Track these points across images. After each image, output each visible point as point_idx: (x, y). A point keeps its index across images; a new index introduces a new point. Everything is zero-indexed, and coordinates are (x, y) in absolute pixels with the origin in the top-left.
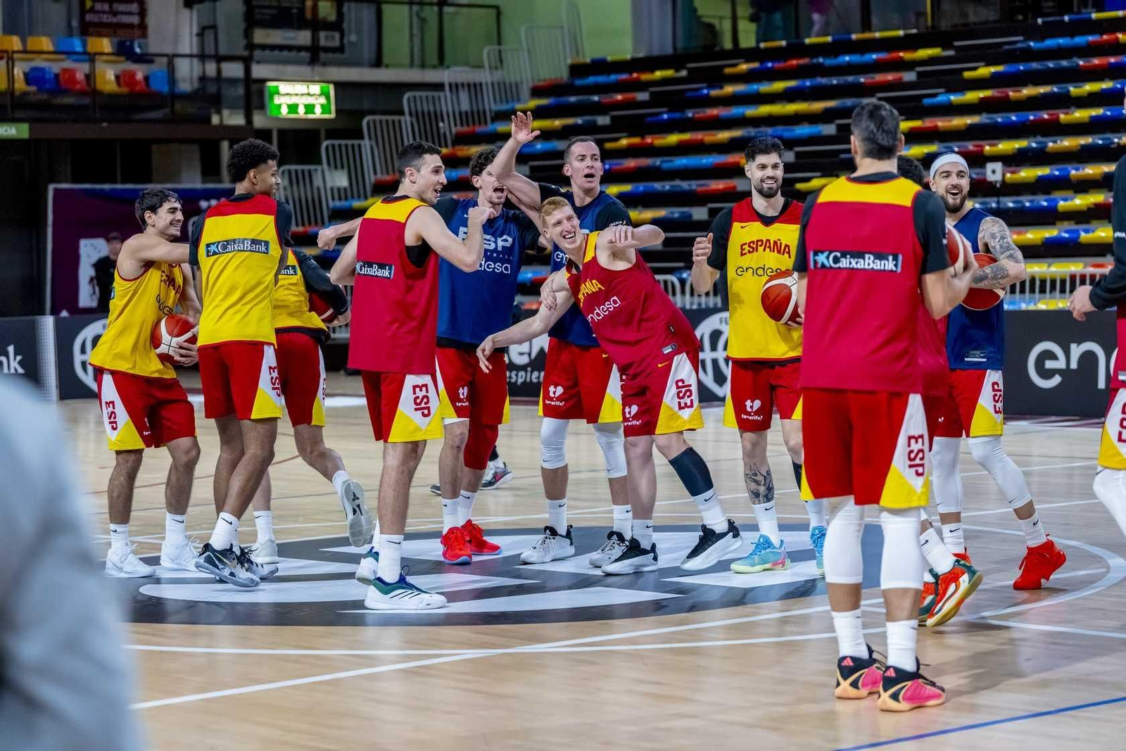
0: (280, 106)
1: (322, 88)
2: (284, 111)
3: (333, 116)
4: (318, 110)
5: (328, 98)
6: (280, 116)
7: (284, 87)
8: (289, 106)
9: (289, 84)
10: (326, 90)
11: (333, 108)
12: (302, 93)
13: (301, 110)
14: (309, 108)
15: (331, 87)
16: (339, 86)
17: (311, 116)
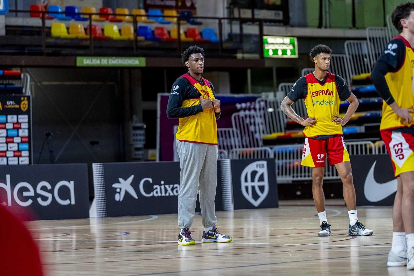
0: (268, 50)
1: (290, 40)
2: (271, 53)
3: (296, 56)
4: (289, 53)
5: (294, 46)
6: (269, 57)
7: (270, 40)
8: (273, 50)
9: (273, 38)
10: (292, 41)
11: (297, 51)
12: (280, 43)
13: (280, 53)
14: (284, 52)
15: (295, 40)
16: (300, 39)
17: (285, 56)
